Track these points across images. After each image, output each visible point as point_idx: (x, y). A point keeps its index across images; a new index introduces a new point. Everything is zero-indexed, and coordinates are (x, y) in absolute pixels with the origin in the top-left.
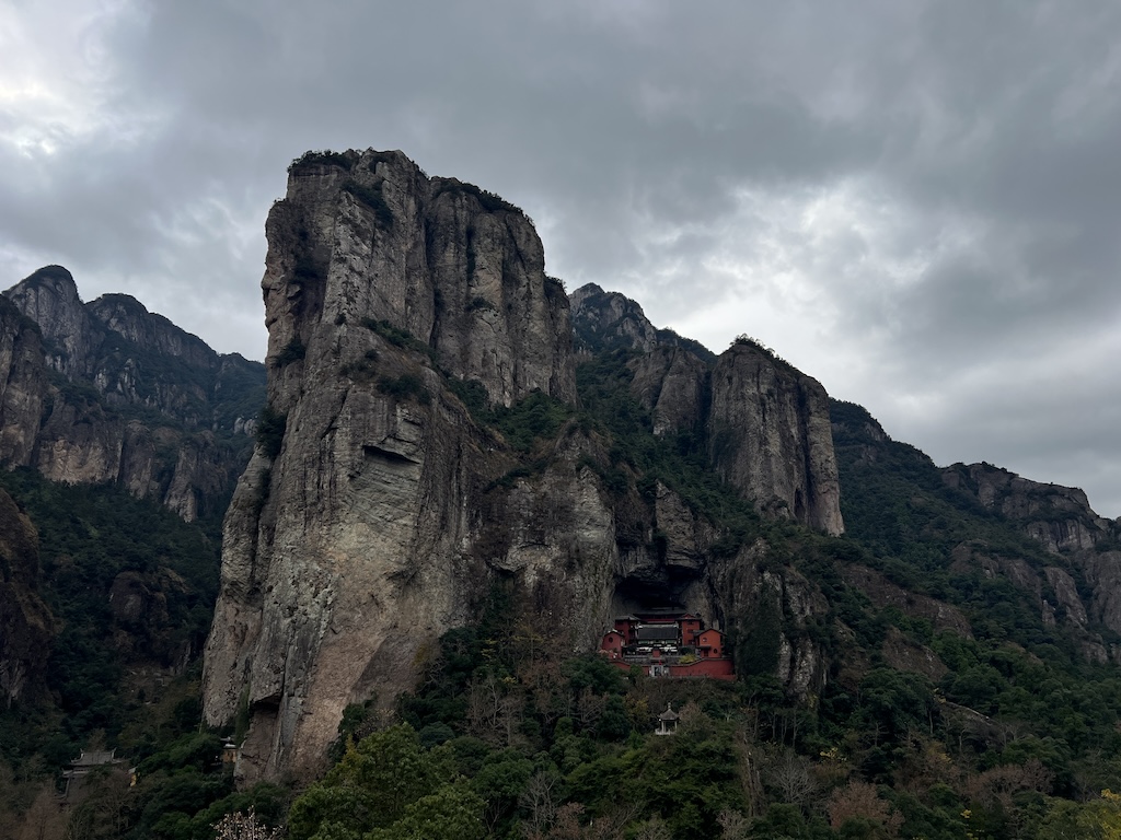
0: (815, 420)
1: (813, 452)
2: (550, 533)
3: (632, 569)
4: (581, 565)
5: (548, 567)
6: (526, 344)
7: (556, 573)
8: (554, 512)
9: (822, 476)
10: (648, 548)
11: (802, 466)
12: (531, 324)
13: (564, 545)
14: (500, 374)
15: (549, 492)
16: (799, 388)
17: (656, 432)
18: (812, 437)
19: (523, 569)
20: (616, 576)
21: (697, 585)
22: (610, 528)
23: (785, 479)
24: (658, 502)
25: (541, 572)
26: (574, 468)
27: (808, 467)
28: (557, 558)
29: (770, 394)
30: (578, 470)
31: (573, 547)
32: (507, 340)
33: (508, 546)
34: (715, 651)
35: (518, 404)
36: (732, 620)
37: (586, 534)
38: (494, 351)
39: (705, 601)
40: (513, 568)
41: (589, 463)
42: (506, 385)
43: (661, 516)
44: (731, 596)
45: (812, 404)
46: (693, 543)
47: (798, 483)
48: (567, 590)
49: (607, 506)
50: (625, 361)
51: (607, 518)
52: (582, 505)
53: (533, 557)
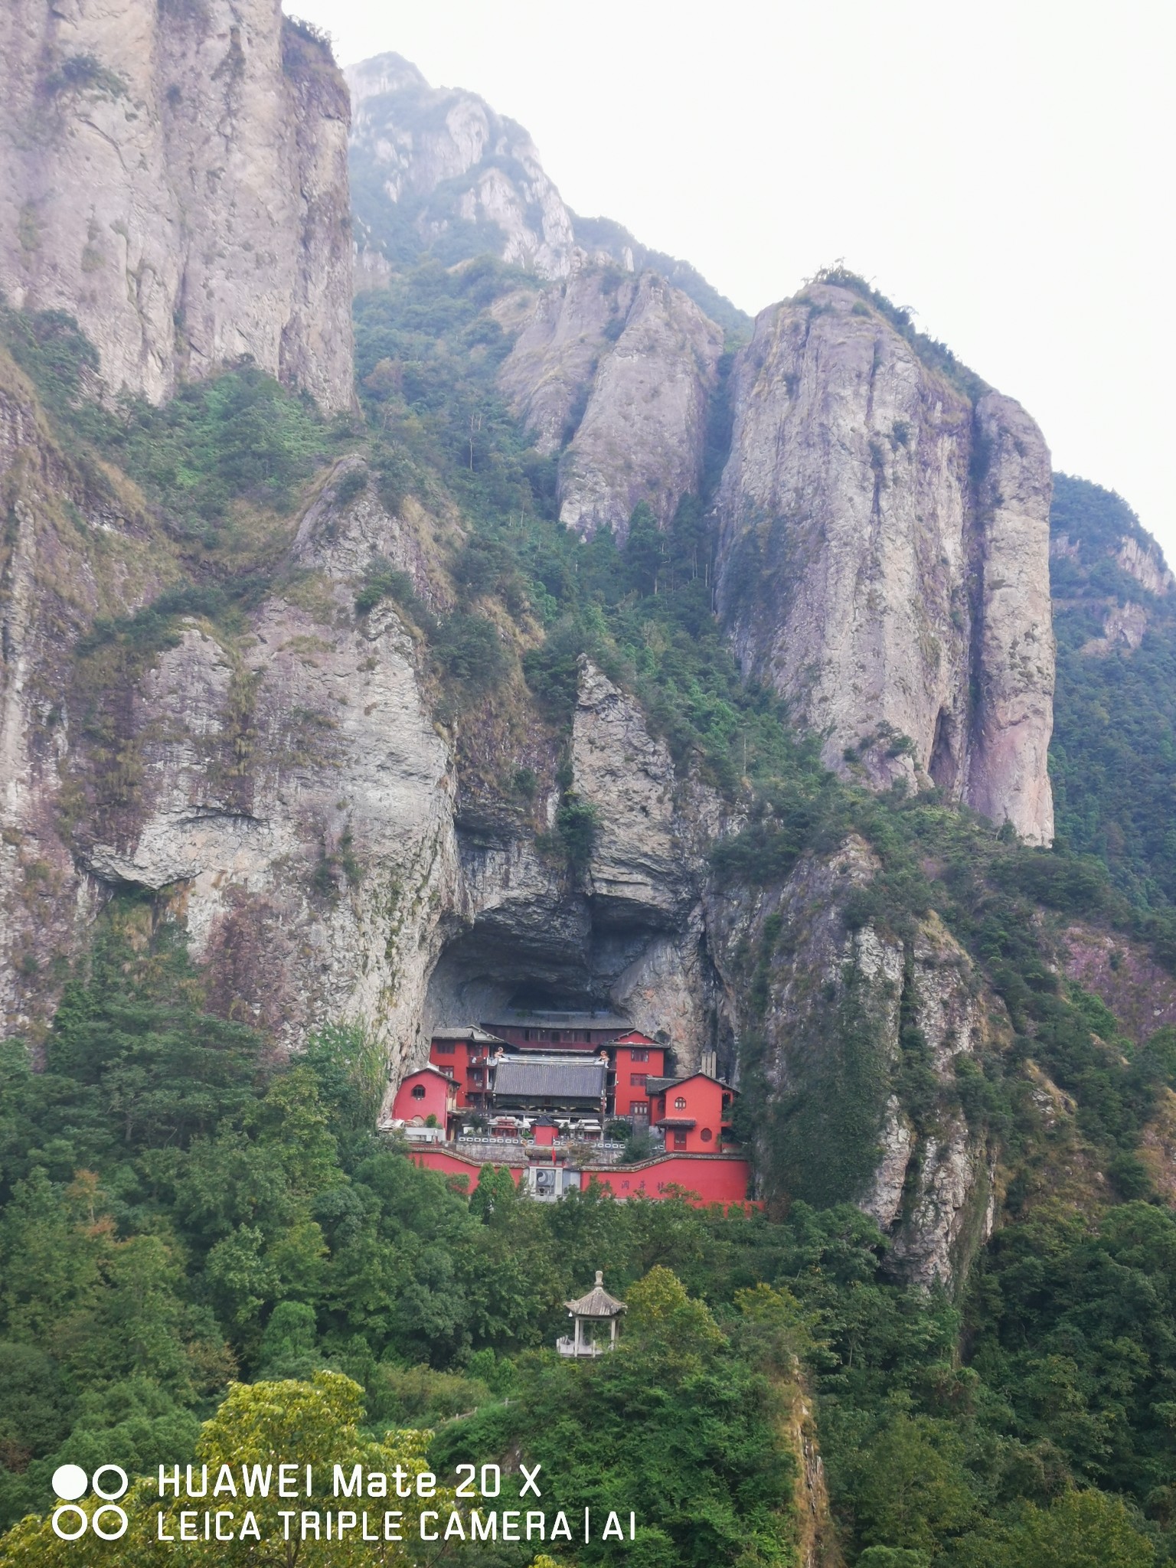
0: (1009, 521)
1: (994, 610)
2: (268, 787)
3: (493, 901)
4: (354, 882)
5: (258, 883)
6: (216, 214)
7: (280, 902)
8: (285, 727)
9: (1011, 678)
10: (543, 847)
11: (963, 644)
12: (237, 157)
13: (311, 826)
14: (137, 298)
15: (274, 669)
16: (975, 424)
17: (569, 516)
18: (997, 567)
19: (184, 882)
20: (446, 918)
21: (665, 955)
22: (442, 783)
23: (915, 680)
24: (579, 719)
25: (235, 895)
26: (350, 603)
27: (977, 649)
28: (287, 858)
29: (900, 435)
30: (363, 608)
31: (335, 830)
32: (163, 198)
33: (144, 815)
34: (706, 1134)
35: (187, 393)
36: (757, 1054)
37: (373, 795)
38: (119, 228)
39: (684, 1000)
40: (152, 878)
41: (399, 588)
42: (151, 334)
43: (585, 759)
44: (762, 989)
45: (1007, 473)
46: (664, 838)
47: (947, 689)
48: (307, 950)
49: (440, 715)
50: (487, 297)
51: (437, 755)
52: (368, 711)
53: (214, 851)
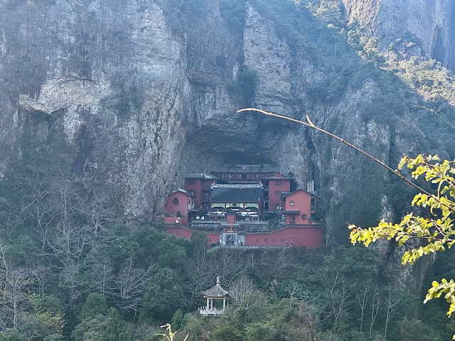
2: (97, 66)
3: (209, 116)
4: (138, 107)
7: (105, 118)
8: (104, 39)
10: (230, 89)
13: (117, 83)
19: (63, 111)
20: (185, 123)
21: (291, 137)
22: (178, 62)
23: (423, 12)
24: (246, 31)
25: (85, 115)
28: (107, 98)
31: (128, 84)
33: (41, 80)
34: (304, 217)
36: (328, 180)
37: (146, 68)
39: (300, 158)
43: (250, 50)
44: (329, 151)
46: (288, 84)
48: (118, 138)
51: (176, 49)
52: (142, 30)
53: (75, 96)
